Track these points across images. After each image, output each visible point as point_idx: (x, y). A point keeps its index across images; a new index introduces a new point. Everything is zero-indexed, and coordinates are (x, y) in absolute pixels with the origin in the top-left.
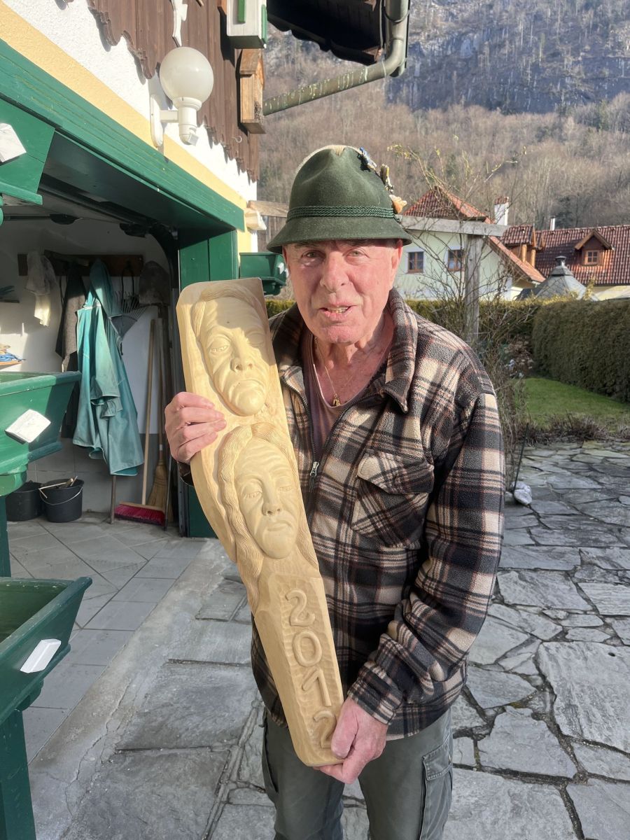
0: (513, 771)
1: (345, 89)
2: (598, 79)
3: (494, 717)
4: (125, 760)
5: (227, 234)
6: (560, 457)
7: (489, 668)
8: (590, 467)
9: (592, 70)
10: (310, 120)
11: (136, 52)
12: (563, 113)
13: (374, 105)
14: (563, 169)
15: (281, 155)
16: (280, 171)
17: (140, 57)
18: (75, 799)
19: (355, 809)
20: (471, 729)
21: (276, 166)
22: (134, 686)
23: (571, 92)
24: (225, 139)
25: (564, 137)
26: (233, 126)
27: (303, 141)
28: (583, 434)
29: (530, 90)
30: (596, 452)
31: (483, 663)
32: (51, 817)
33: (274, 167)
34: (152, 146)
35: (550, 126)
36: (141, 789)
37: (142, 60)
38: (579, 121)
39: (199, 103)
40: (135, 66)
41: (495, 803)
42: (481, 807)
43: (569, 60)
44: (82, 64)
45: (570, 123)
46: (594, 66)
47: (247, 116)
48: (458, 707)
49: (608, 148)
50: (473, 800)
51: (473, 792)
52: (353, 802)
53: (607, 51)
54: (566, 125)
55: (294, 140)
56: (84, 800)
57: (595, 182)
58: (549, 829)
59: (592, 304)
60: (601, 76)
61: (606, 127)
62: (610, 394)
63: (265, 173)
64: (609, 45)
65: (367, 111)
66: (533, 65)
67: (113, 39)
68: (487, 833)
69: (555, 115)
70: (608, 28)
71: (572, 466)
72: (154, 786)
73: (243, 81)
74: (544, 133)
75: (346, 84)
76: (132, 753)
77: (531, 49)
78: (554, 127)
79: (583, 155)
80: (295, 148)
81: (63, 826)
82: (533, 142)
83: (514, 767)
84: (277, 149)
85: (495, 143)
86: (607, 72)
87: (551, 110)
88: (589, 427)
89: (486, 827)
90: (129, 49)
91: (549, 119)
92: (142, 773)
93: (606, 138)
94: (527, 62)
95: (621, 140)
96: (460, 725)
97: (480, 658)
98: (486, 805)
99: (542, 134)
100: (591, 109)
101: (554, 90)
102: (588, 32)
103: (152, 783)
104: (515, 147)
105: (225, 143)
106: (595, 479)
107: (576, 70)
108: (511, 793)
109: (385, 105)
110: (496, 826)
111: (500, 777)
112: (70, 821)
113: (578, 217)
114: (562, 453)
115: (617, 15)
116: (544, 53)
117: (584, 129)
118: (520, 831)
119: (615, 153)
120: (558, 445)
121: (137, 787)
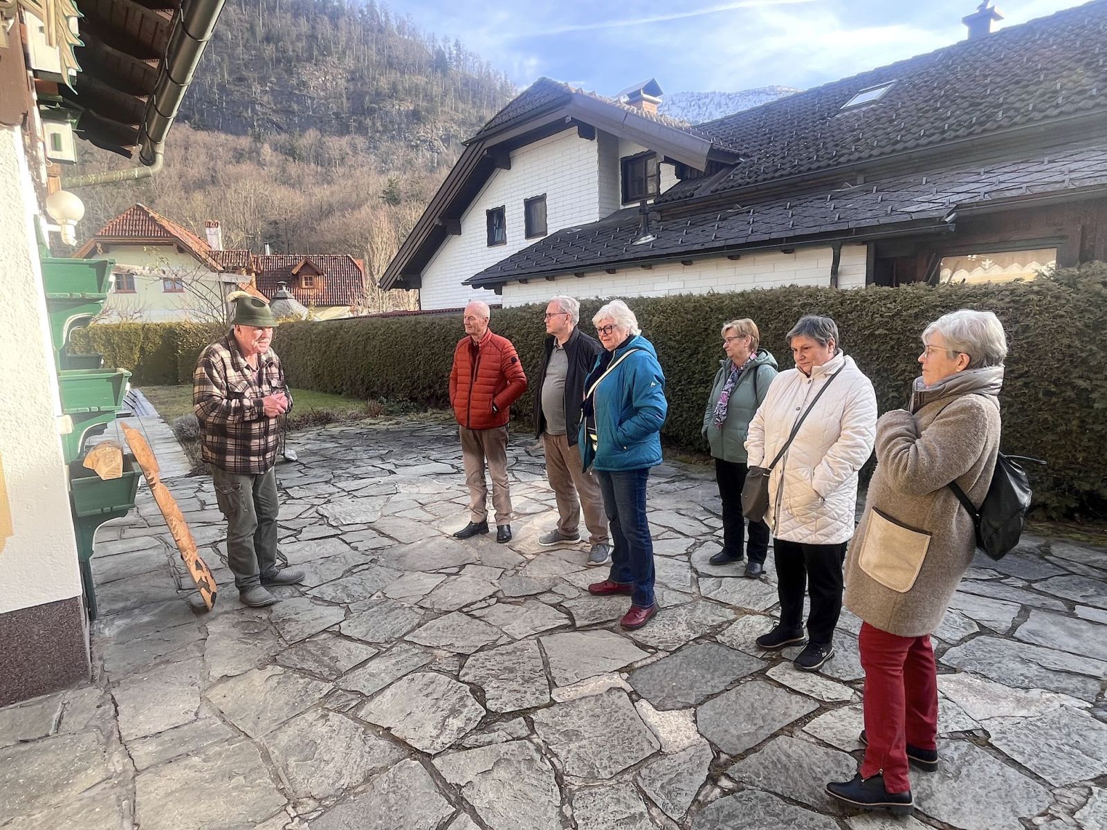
1: (119, 181)
2: (288, 112)
6: (311, 435)
8: (332, 437)
9: (281, 103)
12: (257, 138)
14: (266, 193)
23: (263, 119)
25: (263, 162)
28: (324, 420)
29: (220, 109)
30: (334, 429)
35: (247, 149)
38: (276, 148)
43: (257, 88)
45: (266, 150)
46: (282, 99)
49: (306, 180)
53: (292, 87)
54: (262, 151)
57: (299, 209)
59: (314, 324)
60: (291, 109)
61: (301, 159)
62: (340, 394)
64: (294, 82)
66: (219, 85)
69: (250, 139)
70: (291, 66)
71: (320, 438)
74: (241, 155)
77: (214, 69)
78: (251, 152)
79: (284, 183)
82: (231, 162)
85: (189, 157)
86: (295, 107)
87: (245, 133)
88: (328, 414)
91: (245, 142)
93: (303, 169)
94: (212, 80)
95: (317, 172)
99: (239, 156)
100: (285, 139)
101: (245, 114)
102: (273, 65)
104: (212, 164)
106: (337, 442)
107: (265, 98)
113: (288, 240)
114: (313, 432)
115: (298, 56)
116: (230, 75)
117: (282, 157)
119: (314, 184)
120: (309, 429)
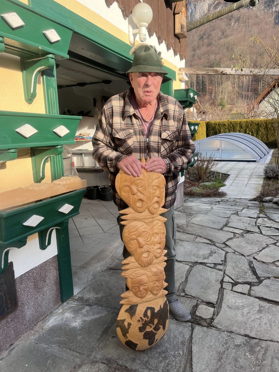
0: (264, 298)
1: (225, 14)
3: (263, 280)
4: (110, 272)
5: (168, 82)
7: (269, 264)
10: (236, 37)
11: (121, 7)
13: (268, 27)
15: (221, 56)
16: (220, 63)
17: (123, 9)
18: (90, 280)
19: (190, 299)
20: (251, 283)
21: (218, 61)
22: (118, 251)
24: (167, 41)
26: (171, 36)
27: (232, 48)
31: (266, 262)
32: (81, 283)
33: (217, 61)
34: (129, 44)
36: (113, 280)
37: (124, 10)
39: (147, 25)
40: (122, 13)
41: (251, 307)
42: (244, 307)
44: (97, 13)
47: (178, 31)
48: (248, 275)
50: (241, 304)
51: (242, 302)
52: (191, 297)
55: (228, 48)
56: (93, 280)
58: (273, 319)
63: (213, 65)
65: (264, 30)
67: (110, 3)
68: (243, 315)
72: (118, 280)
73: (177, 16)
75: (226, 12)
76: (113, 270)
80: (228, 51)
81: (84, 286)
83: (265, 297)
84: (219, 53)
89: (244, 314)
90: (119, 7)
92: (115, 276)
96: (246, 280)
97: (266, 260)
98: (247, 307)
103: (117, 279)
105: (166, 43)
108: (260, 305)
109: (274, 26)
110: (249, 314)
111: (258, 300)
112: (87, 285)
118: (259, 318)
121: (112, 280)
